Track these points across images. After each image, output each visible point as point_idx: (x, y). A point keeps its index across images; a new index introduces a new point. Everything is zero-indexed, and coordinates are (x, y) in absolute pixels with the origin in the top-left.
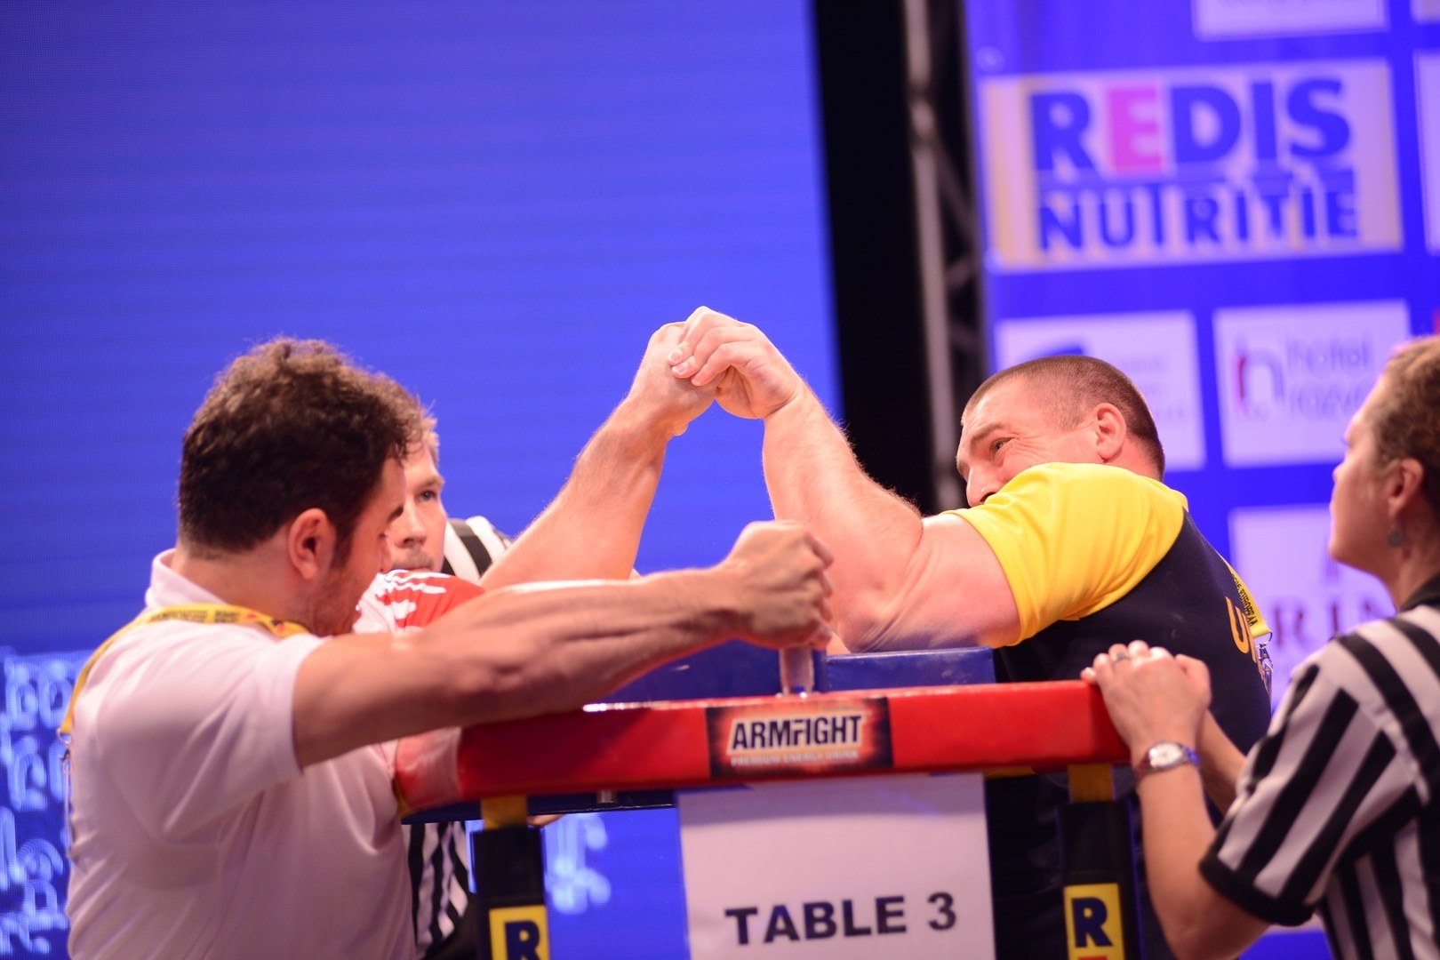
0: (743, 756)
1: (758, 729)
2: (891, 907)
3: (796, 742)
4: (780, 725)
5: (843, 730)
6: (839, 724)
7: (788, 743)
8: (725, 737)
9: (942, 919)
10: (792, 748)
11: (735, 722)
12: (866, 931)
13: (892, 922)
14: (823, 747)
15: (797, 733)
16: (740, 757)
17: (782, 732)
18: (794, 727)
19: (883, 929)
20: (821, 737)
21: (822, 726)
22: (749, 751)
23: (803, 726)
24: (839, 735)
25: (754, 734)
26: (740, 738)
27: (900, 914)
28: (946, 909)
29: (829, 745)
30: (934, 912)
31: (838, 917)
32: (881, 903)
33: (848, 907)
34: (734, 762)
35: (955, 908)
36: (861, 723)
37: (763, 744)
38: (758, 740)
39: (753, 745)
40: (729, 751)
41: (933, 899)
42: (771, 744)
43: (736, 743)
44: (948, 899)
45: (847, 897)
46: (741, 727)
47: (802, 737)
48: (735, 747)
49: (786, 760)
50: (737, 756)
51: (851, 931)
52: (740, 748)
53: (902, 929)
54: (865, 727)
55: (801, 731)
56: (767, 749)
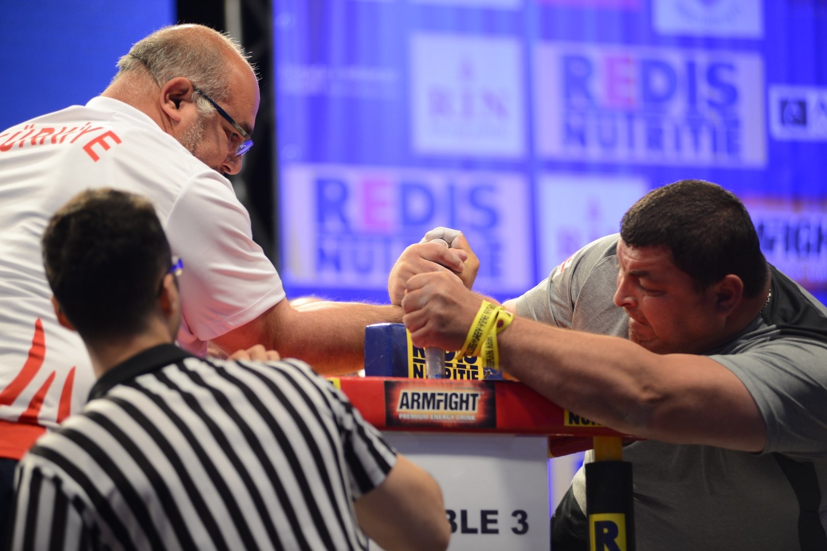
0: (406, 413)
1: (416, 397)
2: (490, 517)
3: (438, 408)
4: (429, 396)
5: (467, 402)
6: (465, 398)
7: (434, 408)
8: (396, 400)
9: (520, 527)
10: (436, 411)
11: (402, 391)
12: (474, 531)
13: (490, 526)
14: (454, 411)
15: (439, 401)
16: (404, 413)
17: (430, 400)
18: (438, 398)
19: (485, 531)
20: (453, 406)
21: (454, 399)
22: (410, 410)
23: (443, 398)
24: (464, 405)
25: (413, 400)
26: (405, 402)
27: (495, 521)
28: (523, 521)
29: (458, 411)
30: (514, 522)
31: (458, 520)
32: (484, 514)
33: (464, 514)
34: (401, 416)
35: (528, 521)
36: (478, 399)
37: (418, 407)
38: (415, 404)
39: (412, 407)
40: (398, 409)
41: (515, 514)
42: (423, 408)
43: (402, 405)
44: (524, 515)
45: (464, 508)
46: (405, 394)
47: (442, 405)
48: (401, 407)
49: (432, 418)
50: (403, 413)
51: (466, 530)
52: (404, 407)
53: (496, 532)
54: (480, 401)
55: (442, 401)
56: (421, 410)
